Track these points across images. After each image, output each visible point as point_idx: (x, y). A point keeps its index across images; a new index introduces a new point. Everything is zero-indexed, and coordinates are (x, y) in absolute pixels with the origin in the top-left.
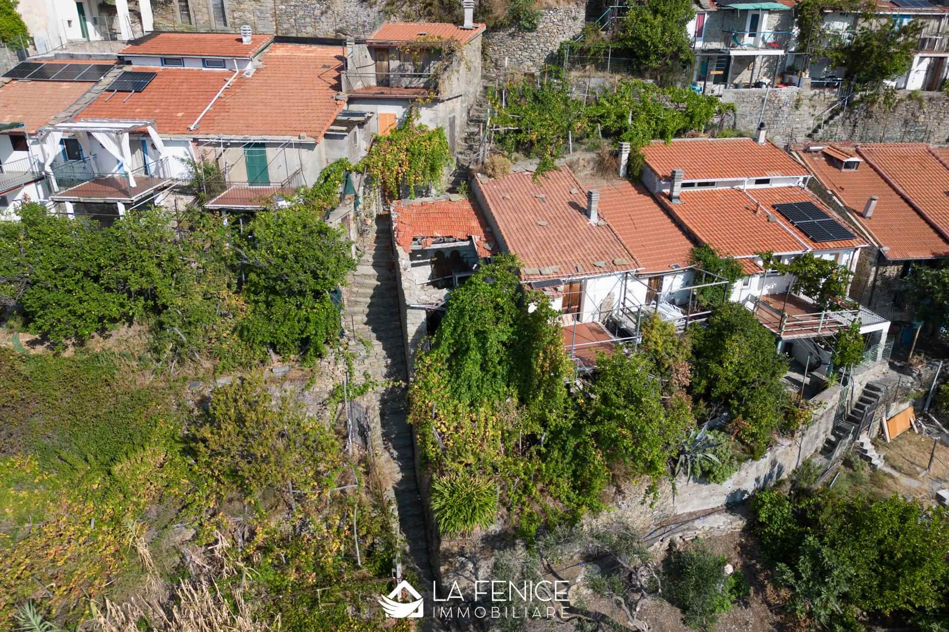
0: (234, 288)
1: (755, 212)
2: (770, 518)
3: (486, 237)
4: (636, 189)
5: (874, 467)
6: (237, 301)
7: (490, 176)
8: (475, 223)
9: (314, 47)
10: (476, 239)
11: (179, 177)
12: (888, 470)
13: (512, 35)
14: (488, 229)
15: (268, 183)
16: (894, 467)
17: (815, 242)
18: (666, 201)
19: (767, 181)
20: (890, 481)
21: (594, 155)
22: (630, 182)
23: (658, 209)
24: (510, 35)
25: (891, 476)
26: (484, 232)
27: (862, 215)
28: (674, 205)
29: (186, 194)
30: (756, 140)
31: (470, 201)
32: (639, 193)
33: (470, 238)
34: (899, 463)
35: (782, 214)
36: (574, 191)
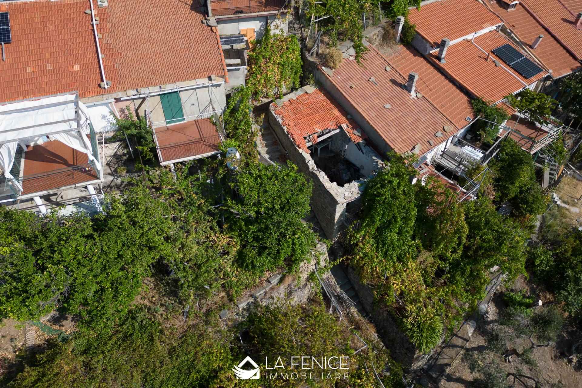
1: (486, 59)
3: (351, 124)
4: (411, 52)
5: (558, 206)
7: (331, 68)
8: (336, 112)
10: (344, 126)
12: (563, 205)
14: (349, 117)
16: (564, 202)
18: (437, 62)
20: (567, 212)
21: (380, 29)
22: (404, 45)
23: (432, 69)
25: (567, 209)
26: (347, 119)
27: (531, 47)
28: (443, 63)
31: (320, 90)
32: (415, 55)
33: (341, 128)
34: (566, 199)
35: (500, 58)
36: (388, 69)
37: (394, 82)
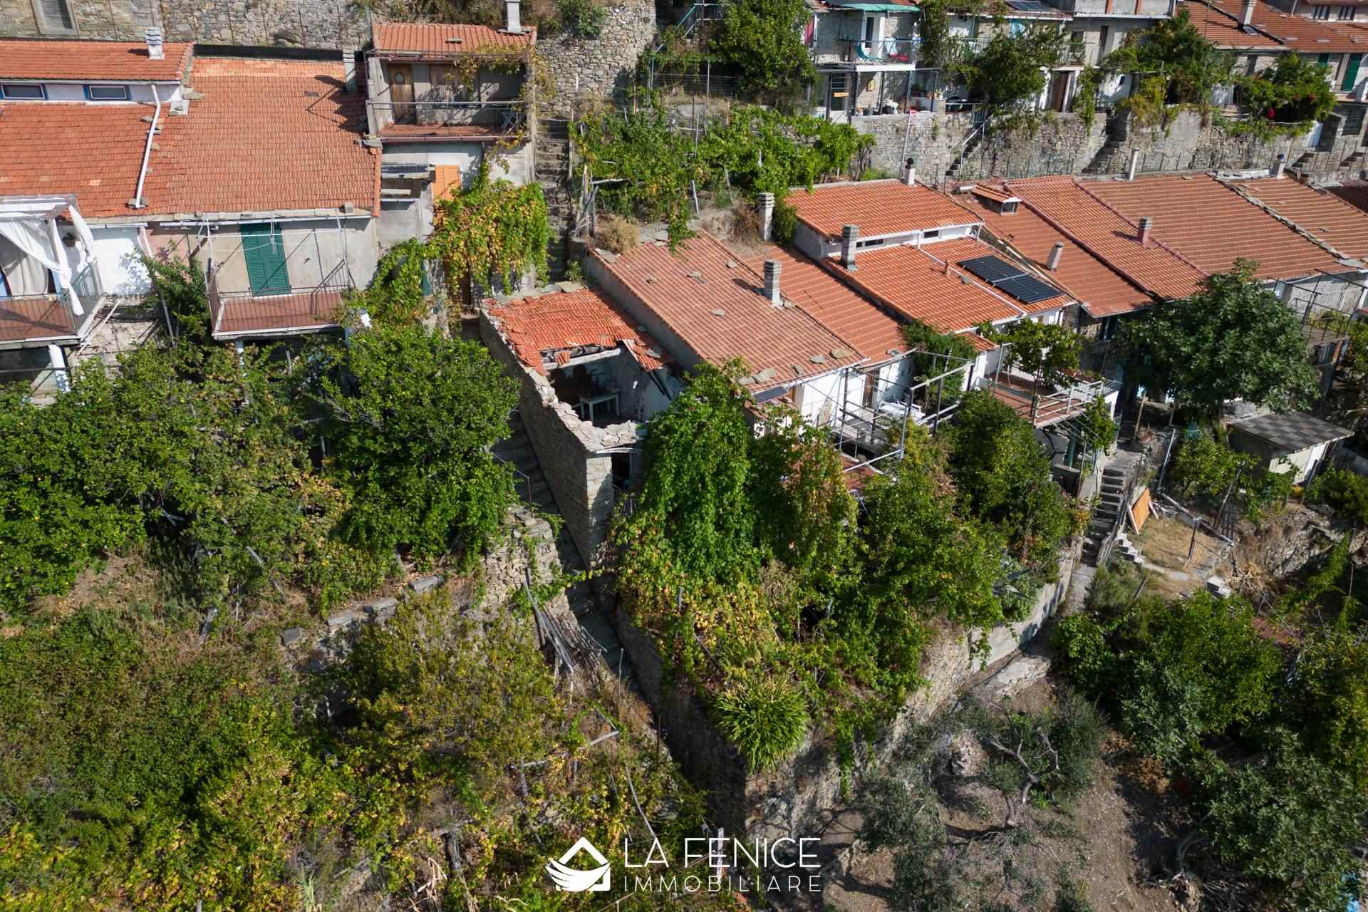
0: (309, 465)
1: (944, 273)
2: (1082, 652)
3: (642, 339)
4: (792, 256)
5: (1138, 566)
6: (319, 487)
7: (615, 251)
8: (617, 322)
9: (270, 63)
10: (630, 343)
11: (117, 291)
12: (1151, 567)
13: (566, 44)
14: (640, 328)
15: (288, 289)
16: (1155, 563)
17: (1026, 303)
18: (841, 268)
19: (935, 234)
20: (1160, 579)
21: (729, 213)
22: (780, 246)
24: (563, 43)
25: (1160, 574)
26: (637, 332)
27: (1045, 267)
28: (851, 271)
29: (134, 320)
30: (905, 181)
31: (592, 290)
32: (798, 261)
33: (620, 344)
34: (1158, 557)
35: (973, 273)
36: (732, 264)
37: (741, 283)
